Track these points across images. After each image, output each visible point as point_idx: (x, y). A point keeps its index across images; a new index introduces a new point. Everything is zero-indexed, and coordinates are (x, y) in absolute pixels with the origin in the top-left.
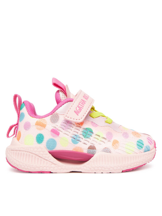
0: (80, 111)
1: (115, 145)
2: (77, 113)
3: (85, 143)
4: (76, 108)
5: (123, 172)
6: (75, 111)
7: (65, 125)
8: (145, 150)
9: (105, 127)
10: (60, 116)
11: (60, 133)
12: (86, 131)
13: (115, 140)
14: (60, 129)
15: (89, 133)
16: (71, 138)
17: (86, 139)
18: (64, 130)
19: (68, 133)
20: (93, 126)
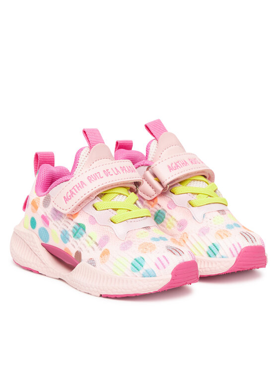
0: (71, 199)
1: (103, 257)
2: (66, 199)
3: (73, 246)
4: (68, 192)
5: (101, 296)
6: (64, 197)
7: (55, 212)
8: (143, 275)
9: (104, 227)
10: (52, 199)
11: (50, 222)
12: (78, 227)
13: (106, 249)
14: (50, 216)
15: (81, 231)
16: (60, 233)
17: (75, 239)
18: (54, 219)
19: (57, 225)
20: (90, 222)
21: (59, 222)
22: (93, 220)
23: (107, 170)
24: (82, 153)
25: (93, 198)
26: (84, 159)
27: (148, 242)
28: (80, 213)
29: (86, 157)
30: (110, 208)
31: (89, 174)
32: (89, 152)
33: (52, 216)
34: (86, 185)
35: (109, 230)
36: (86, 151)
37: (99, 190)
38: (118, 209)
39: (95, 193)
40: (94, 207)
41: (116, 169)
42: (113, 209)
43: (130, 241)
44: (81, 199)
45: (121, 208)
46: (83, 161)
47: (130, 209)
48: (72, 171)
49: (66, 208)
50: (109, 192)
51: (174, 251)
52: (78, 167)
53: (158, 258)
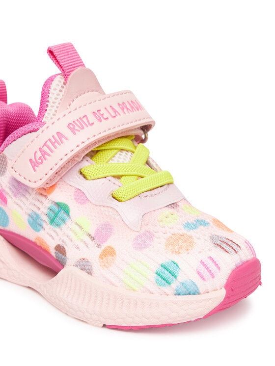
0: (42, 162)
1: (104, 259)
2: (35, 164)
3: (51, 236)
4: (36, 152)
5: (104, 326)
6: (31, 160)
7: (16, 184)
8: (177, 290)
9: (102, 208)
10: (10, 163)
11: (9, 200)
12: (56, 209)
13: (109, 247)
14: (7, 190)
15: (62, 214)
16: (27, 217)
17: (53, 227)
18: (15, 196)
19: (21, 204)
20: (77, 200)
21: (24, 199)
22: (81, 197)
23: (99, 111)
24: (54, 85)
25: (79, 160)
26: (58, 95)
27: (181, 232)
28: (58, 186)
29: (61, 91)
30: (109, 174)
31: (70, 119)
32: (65, 84)
33: (10, 189)
34: (67, 139)
35: (111, 214)
36: (60, 82)
37: (89, 146)
38: (121, 176)
39: (83, 151)
40: (81, 173)
41: (113, 109)
42: (114, 177)
43: (149, 232)
44: (61, 163)
45: (127, 173)
46: (56, 99)
47: (142, 175)
48: (39, 116)
49: (36, 178)
50: (103, 148)
51: (224, 246)
52: (48, 109)
53: (202, 262)
